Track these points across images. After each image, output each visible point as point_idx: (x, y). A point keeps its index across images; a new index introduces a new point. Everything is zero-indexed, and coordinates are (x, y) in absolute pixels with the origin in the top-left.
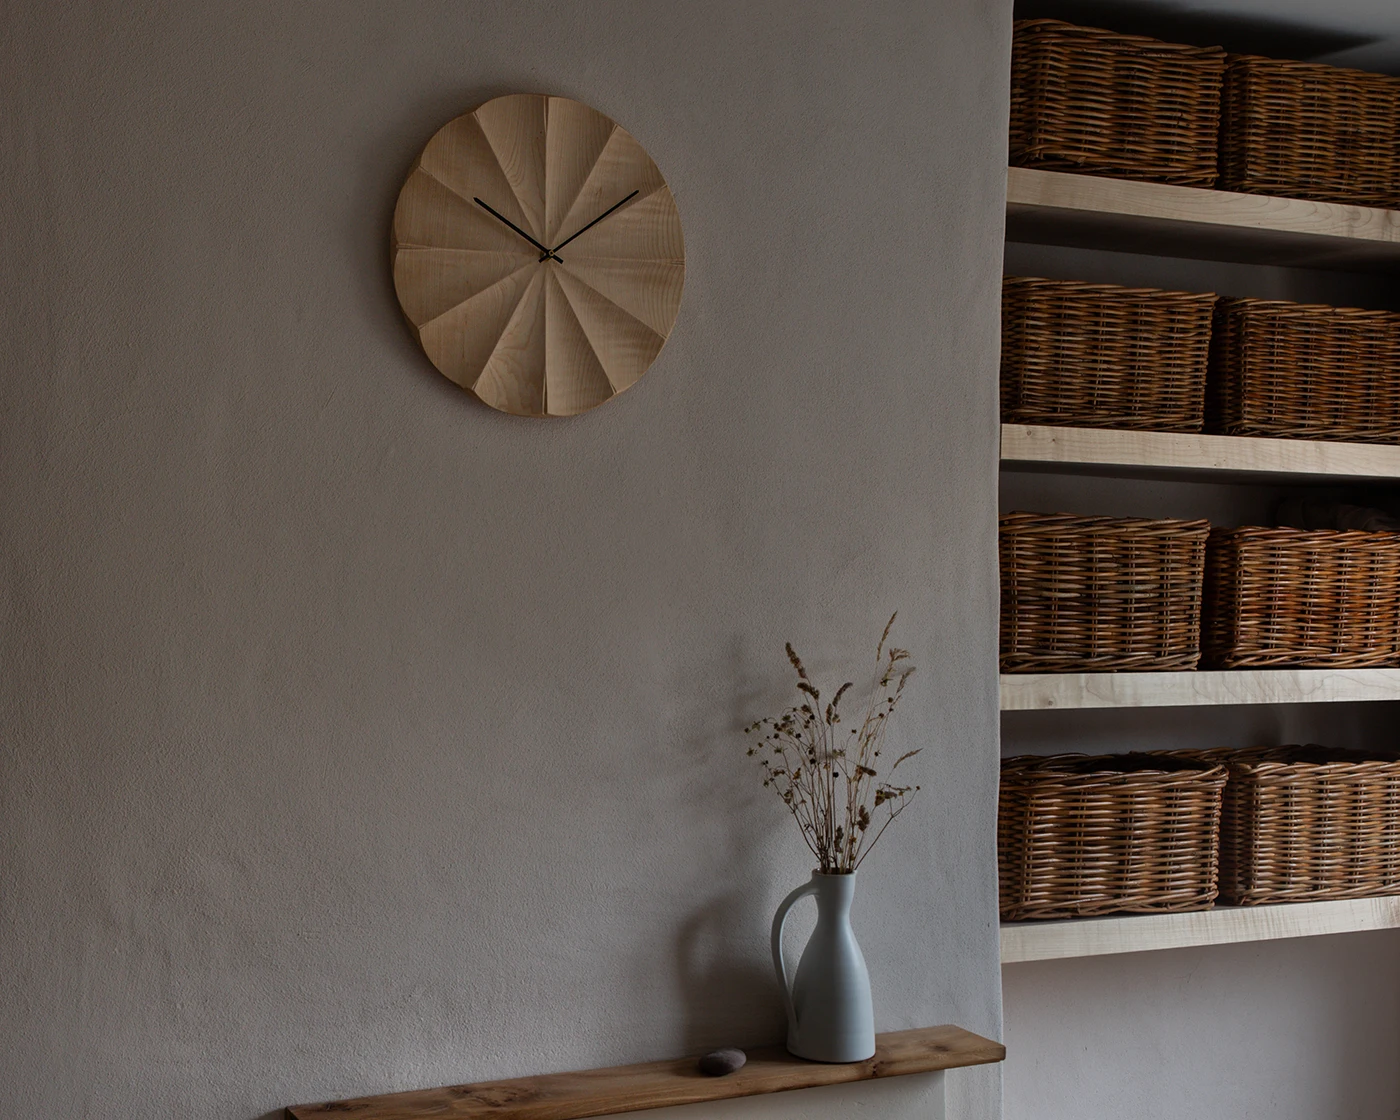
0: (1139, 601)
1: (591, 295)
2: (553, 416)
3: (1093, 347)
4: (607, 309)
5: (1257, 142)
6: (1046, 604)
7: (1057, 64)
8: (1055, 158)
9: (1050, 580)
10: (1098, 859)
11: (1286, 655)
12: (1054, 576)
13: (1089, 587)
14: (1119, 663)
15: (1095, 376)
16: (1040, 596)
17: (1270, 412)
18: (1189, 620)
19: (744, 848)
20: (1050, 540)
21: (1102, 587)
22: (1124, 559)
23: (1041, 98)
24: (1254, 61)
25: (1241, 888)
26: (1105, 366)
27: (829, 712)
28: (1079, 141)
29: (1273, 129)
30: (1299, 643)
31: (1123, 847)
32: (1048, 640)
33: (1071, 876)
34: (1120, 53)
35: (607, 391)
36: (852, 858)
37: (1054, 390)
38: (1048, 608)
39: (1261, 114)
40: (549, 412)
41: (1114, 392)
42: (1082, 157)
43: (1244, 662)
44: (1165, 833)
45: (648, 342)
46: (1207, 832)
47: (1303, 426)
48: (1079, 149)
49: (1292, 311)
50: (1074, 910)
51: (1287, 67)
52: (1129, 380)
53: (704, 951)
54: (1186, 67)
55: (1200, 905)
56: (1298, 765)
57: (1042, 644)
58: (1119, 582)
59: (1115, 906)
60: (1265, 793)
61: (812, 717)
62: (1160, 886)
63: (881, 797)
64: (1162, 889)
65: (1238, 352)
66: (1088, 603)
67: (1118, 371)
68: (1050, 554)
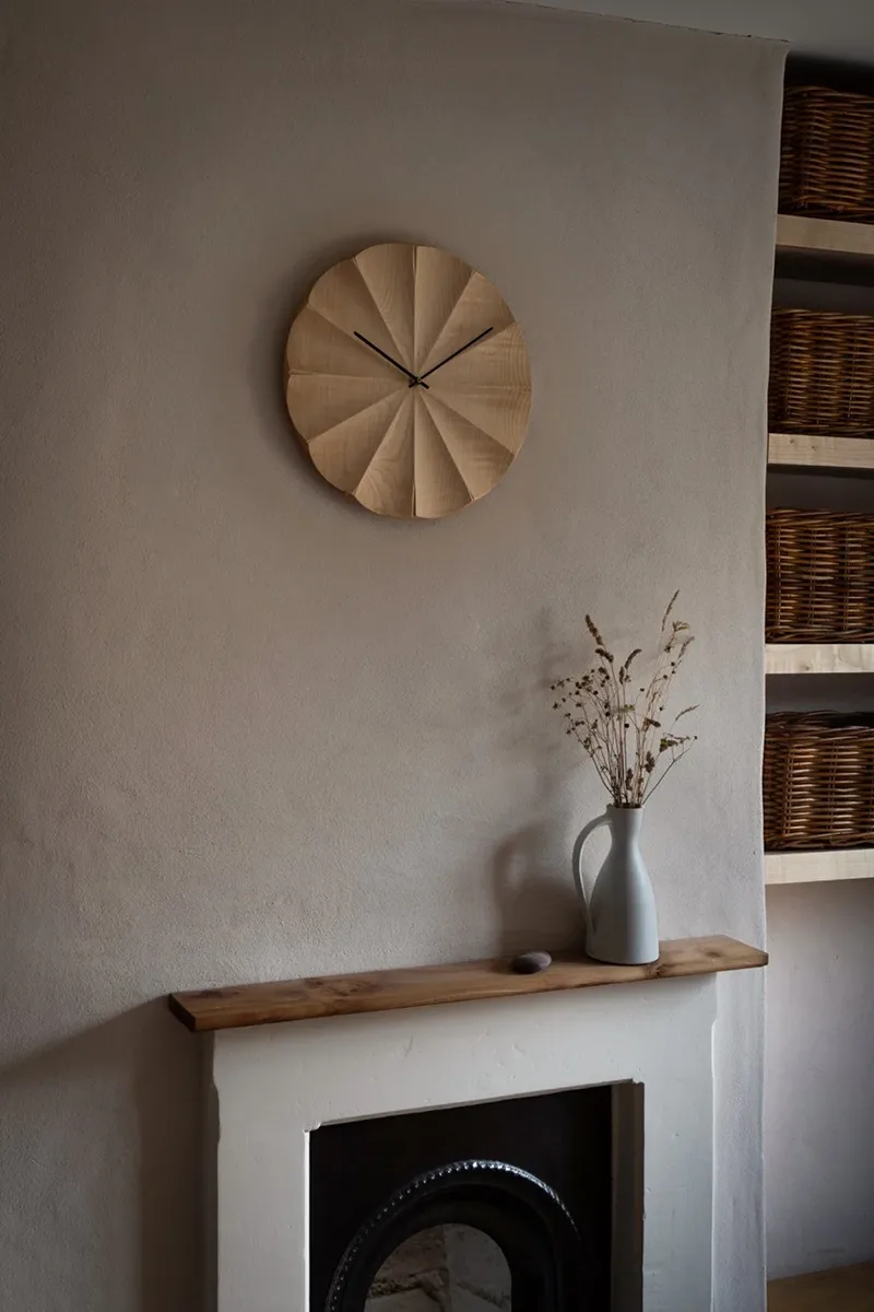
2: (421, 519)
6: (805, 585)
7: (822, 126)
8: (820, 206)
9: (808, 565)
10: (847, 800)
12: (812, 563)
13: (842, 571)
15: (849, 393)
16: (800, 579)
20: (810, 532)
26: (857, 385)
27: (621, 673)
28: (839, 192)
32: (806, 615)
35: (465, 497)
36: (640, 795)
37: (813, 405)
38: (807, 588)
40: (418, 514)
41: (865, 407)
42: (840, 206)
48: (839, 199)
57: (802, 619)
61: (608, 678)
63: (665, 745)
66: (841, 584)
67: (869, 391)
68: (810, 544)
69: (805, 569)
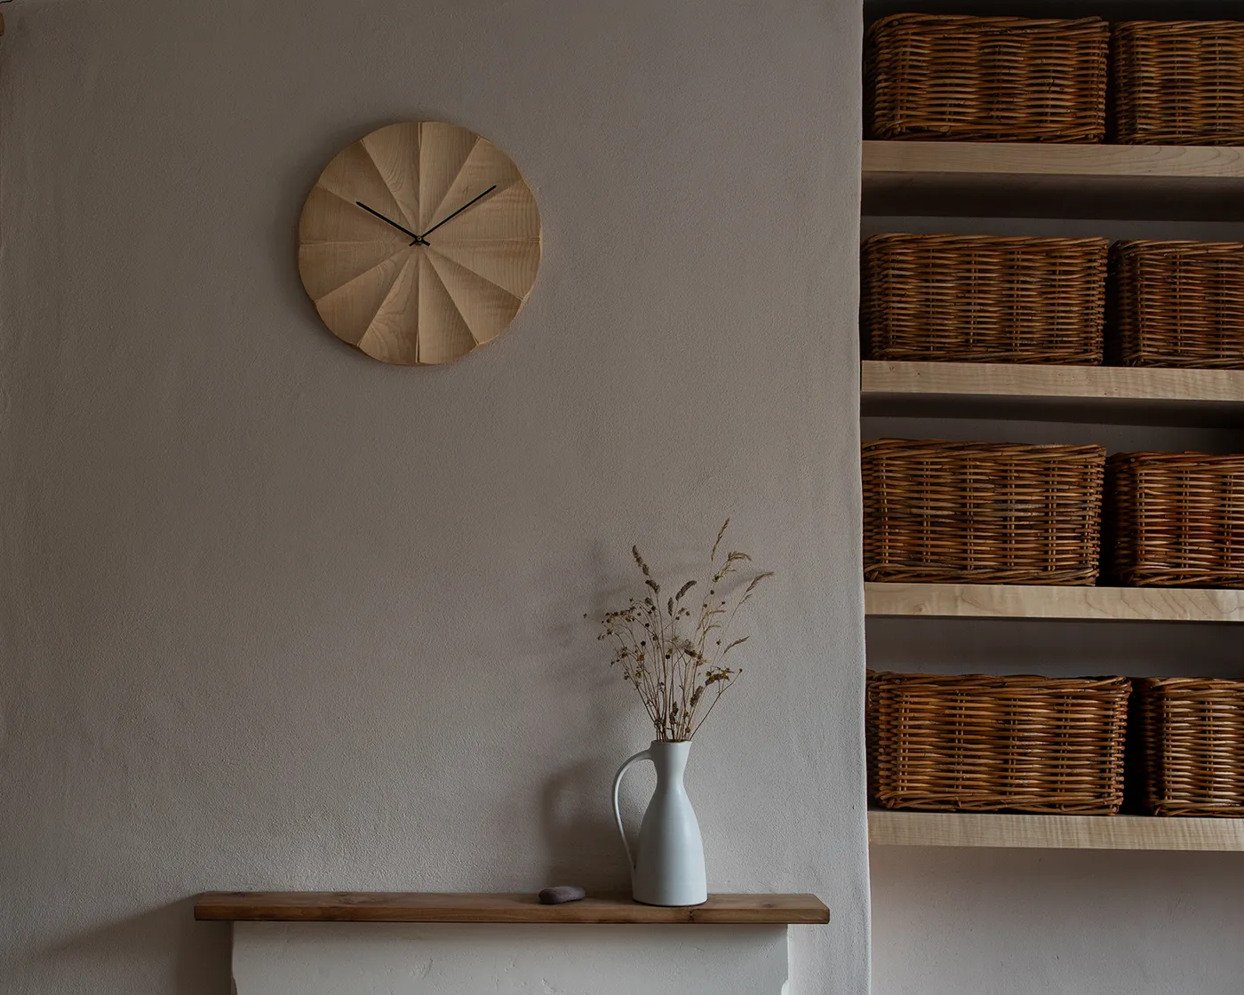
0: (1018, 519)
1: (458, 269)
2: (424, 365)
3: (965, 290)
4: (472, 280)
5: (1149, 99)
6: (918, 520)
7: (918, 49)
8: (919, 130)
9: (921, 499)
10: (979, 757)
11: (1205, 573)
12: (922, 496)
13: (964, 505)
14: (999, 576)
15: (970, 317)
16: (911, 514)
17: (1176, 344)
18: (1081, 538)
19: (604, 720)
20: (921, 463)
21: (977, 506)
22: (1001, 480)
23: (903, 80)
24: (1139, 26)
25: (1153, 798)
26: (978, 308)
27: (670, 604)
28: (943, 113)
29: (1168, 86)
30: (1219, 563)
31: (1007, 747)
32: (920, 553)
33: (952, 771)
34: (985, 34)
35: (470, 343)
36: (688, 730)
37: (925, 332)
38: (921, 524)
39: (1151, 72)
40: (421, 361)
41: (992, 331)
42: (945, 127)
43: (1152, 580)
44: (1056, 738)
45: (508, 304)
46: (1105, 740)
47: (1218, 356)
48: (943, 120)
49: (1196, 249)
50: (956, 803)
51: (1178, 27)
52: (1008, 319)
53: (567, 805)
54: (1058, 38)
55: (1101, 809)
56: (1216, 681)
57: (915, 557)
58: (997, 501)
59: (999, 803)
60: (1179, 706)
61: (653, 608)
62: (1051, 787)
63: (712, 678)
64: (1054, 790)
65: (1134, 291)
66: (962, 521)
67: (994, 312)
68: (922, 476)
69: (914, 502)
